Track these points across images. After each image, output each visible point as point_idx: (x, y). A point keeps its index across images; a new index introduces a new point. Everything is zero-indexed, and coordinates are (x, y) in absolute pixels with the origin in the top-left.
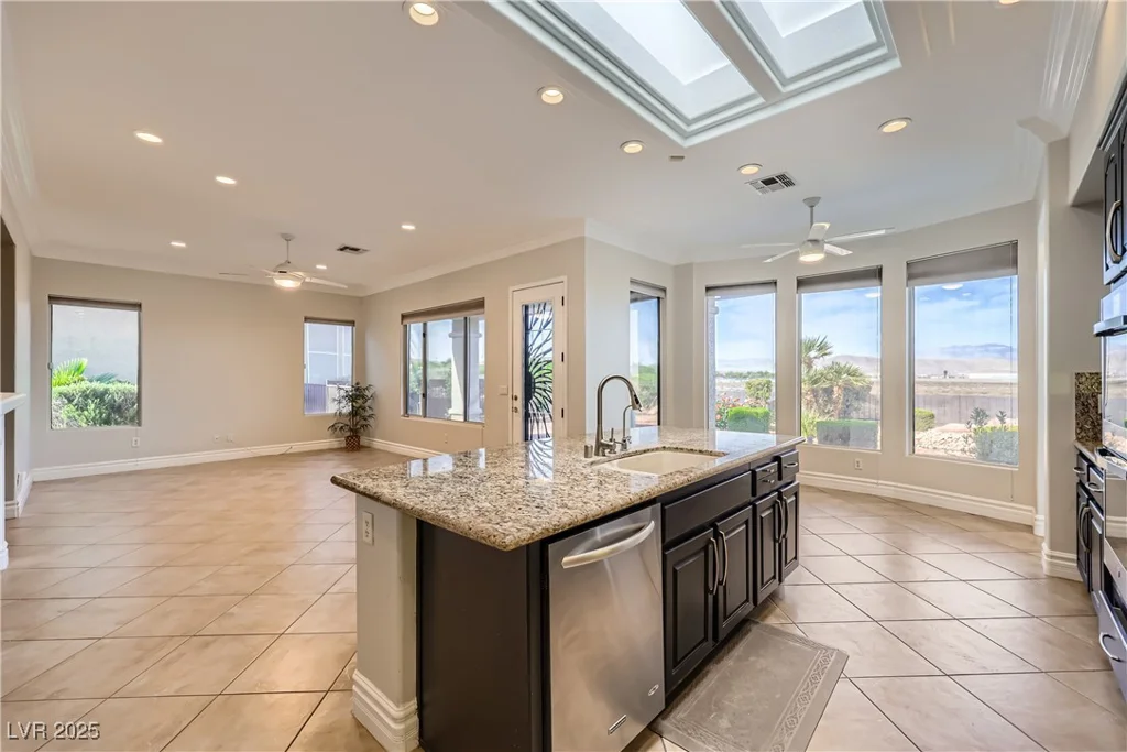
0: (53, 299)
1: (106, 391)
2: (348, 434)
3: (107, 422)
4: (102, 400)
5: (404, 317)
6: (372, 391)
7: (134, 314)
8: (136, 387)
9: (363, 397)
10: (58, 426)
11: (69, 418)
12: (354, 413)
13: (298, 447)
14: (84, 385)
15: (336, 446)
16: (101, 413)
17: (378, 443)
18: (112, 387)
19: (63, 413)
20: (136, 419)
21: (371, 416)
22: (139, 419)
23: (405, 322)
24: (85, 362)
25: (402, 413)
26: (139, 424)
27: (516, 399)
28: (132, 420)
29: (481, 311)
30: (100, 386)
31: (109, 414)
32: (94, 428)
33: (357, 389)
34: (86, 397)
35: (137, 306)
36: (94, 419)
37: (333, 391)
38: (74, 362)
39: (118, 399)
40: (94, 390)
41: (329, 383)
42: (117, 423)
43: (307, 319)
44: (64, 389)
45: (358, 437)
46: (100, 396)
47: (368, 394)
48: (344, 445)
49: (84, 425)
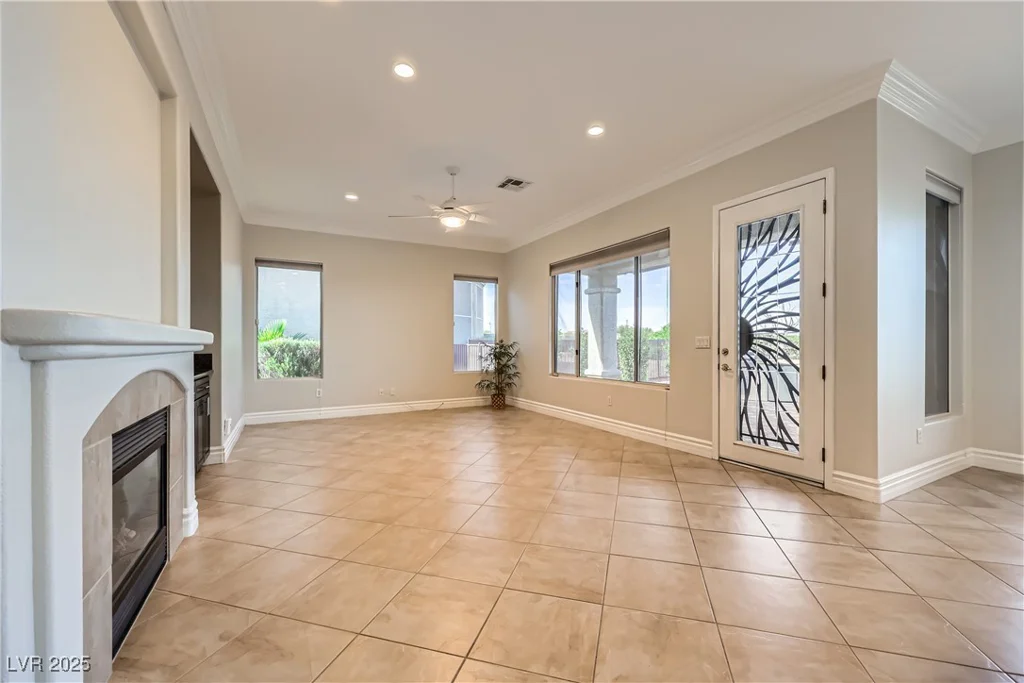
0: (259, 262)
1: (297, 347)
2: (493, 392)
3: (298, 374)
4: (294, 355)
5: (552, 267)
6: (516, 348)
7: (316, 274)
8: (319, 343)
9: (507, 354)
10: (265, 376)
11: (271, 369)
12: (501, 370)
13: (449, 403)
14: (281, 341)
15: (481, 404)
16: (293, 366)
17: (522, 402)
18: (302, 343)
19: (266, 364)
20: (319, 372)
21: (515, 375)
22: (322, 371)
23: (553, 274)
24: (284, 322)
25: (550, 372)
26: (322, 377)
27: (726, 352)
28: (316, 373)
29: (666, 244)
30: (294, 342)
31: (299, 367)
32: (289, 379)
33: (502, 347)
34: (283, 351)
35: (319, 267)
36: (288, 371)
37: (473, 351)
38: (277, 322)
39: (307, 353)
40: (288, 345)
41: (470, 342)
42: (306, 375)
43: (457, 277)
44: (266, 344)
45: (504, 396)
46: (294, 350)
47: (513, 351)
48: (489, 402)
49: (282, 376)
